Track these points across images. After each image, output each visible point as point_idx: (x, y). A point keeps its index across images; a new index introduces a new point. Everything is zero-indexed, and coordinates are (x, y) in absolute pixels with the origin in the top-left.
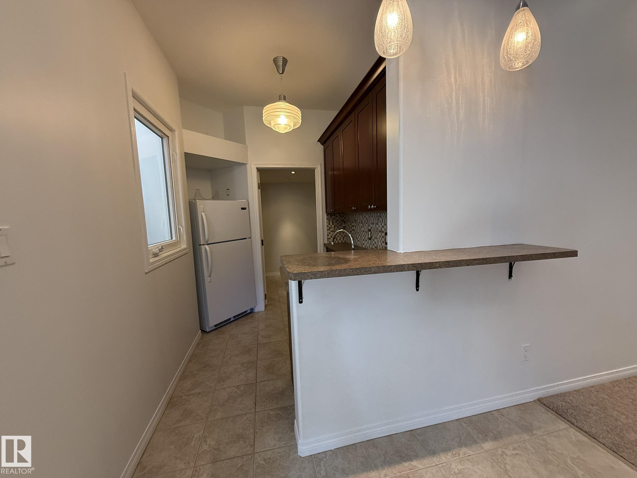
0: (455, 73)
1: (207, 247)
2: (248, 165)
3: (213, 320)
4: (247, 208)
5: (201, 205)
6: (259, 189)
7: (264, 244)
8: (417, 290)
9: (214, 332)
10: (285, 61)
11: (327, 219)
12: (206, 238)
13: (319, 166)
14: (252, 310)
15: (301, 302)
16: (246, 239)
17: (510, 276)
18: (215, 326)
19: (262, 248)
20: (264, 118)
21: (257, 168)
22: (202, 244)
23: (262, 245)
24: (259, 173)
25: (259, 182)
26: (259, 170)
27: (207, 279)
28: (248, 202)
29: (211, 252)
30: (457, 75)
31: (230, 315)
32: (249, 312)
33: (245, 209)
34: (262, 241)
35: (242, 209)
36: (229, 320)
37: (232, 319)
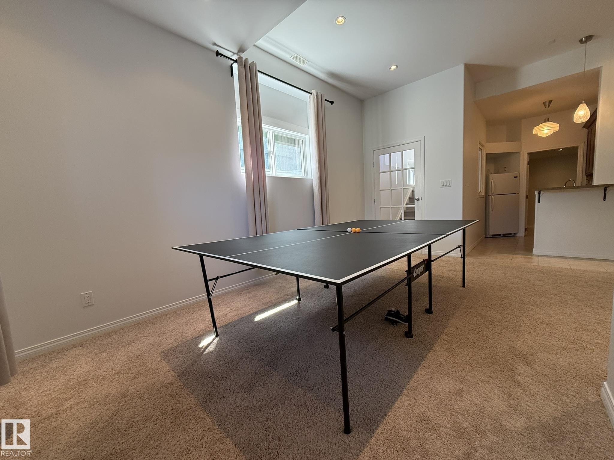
1: (492, 196)
2: (521, 153)
3: (492, 231)
4: (518, 177)
5: (491, 176)
6: (528, 164)
9: (492, 238)
10: (550, 102)
11: (587, 179)
12: (493, 192)
13: (582, 144)
14: (515, 234)
15: (539, 202)
16: (515, 194)
18: (493, 235)
19: (526, 200)
20: (534, 132)
22: (490, 195)
23: (527, 198)
24: (529, 156)
25: (529, 161)
26: (529, 154)
27: (491, 212)
28: (519, 173)
29: (494, 198)
32: (512, 235)
33: (517, 177)
34: (527, 196)
35: (515, 177)
36: (500, 235)
37: (502, 236)
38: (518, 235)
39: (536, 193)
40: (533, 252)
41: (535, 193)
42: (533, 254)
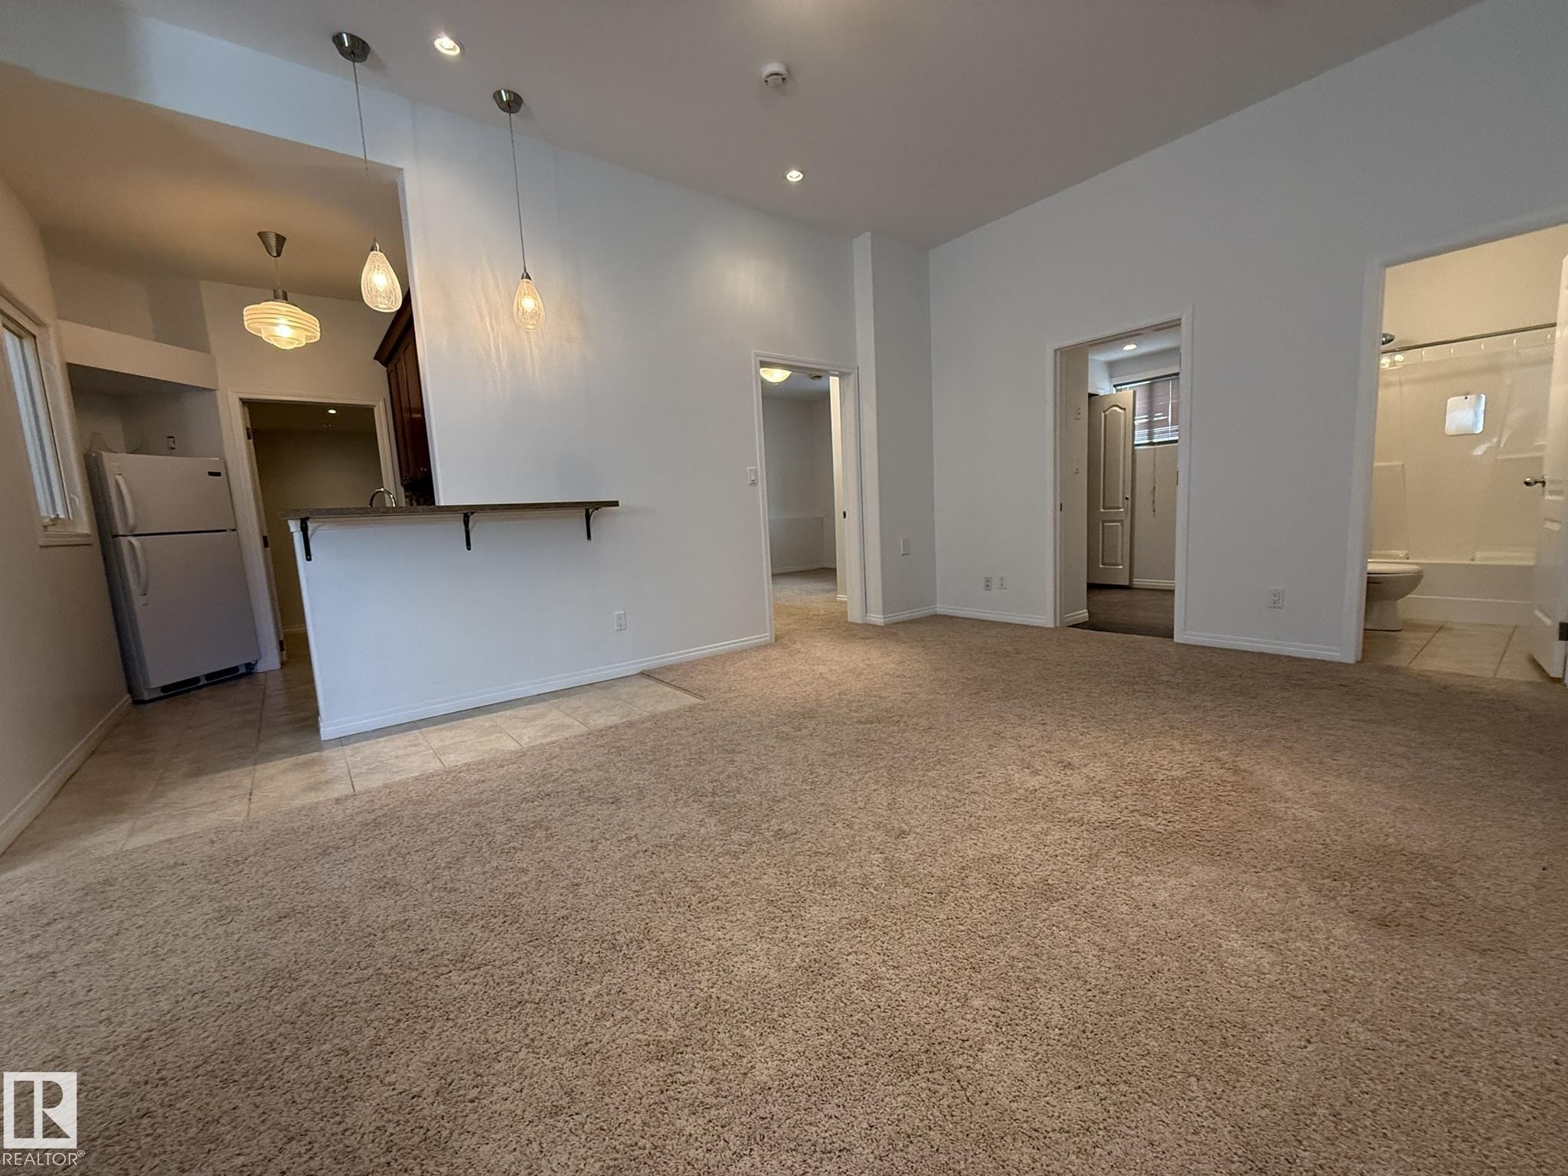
0: (491, 319)
1: (133, 540)
2: (217, 391)
3: (159, 673)
4: (223, 473)
5: (113, 462)
6: (249, 438)
7: (269, 543)
8: (469, 549)
9: (164, 702)
10: (281, 240)
11: (406, 497)
12: (131, 521)
13: (381, 404)
14: (250, 667)
15: (309, 559)
16: (225, 531)
17: (589, 537)
18: (165, 689)
19: (265, 552)
20: (245, 323)
21: (241, 399)
22: (121, 533)
23: (266, 544)
24: (247, 409)
25: (249, 426)
26: (245, 402)
27: (138, 601)
28: (225, 462)
29: (144, 549)
30: (494, 321)
31: (201, 669)
32: (242, 670)
33: (218, 474)
34: (265, 539)
35: (211, 474)
36: (196, 680)
37: (203, 682)
38: (261, 668)
39: (294, 526)
40: (322, 730)
41: (289, 528)
42: (323, 739)
